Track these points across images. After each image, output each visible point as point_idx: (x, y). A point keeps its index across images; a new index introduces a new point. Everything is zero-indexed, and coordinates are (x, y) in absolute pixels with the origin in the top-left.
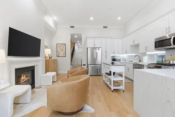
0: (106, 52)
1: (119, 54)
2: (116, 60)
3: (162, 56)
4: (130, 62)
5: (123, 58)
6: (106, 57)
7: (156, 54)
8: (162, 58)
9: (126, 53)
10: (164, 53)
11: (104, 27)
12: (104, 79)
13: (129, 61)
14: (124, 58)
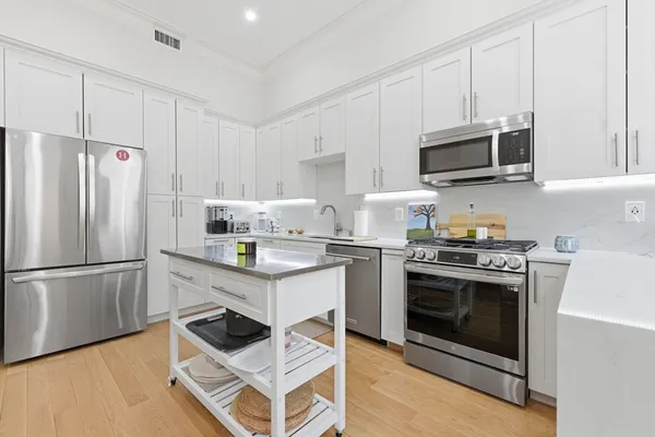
0: (176, 183)
1: (243, 196)
2: (229, 228)
3: (428, 211)
4: (295, 236)
5: (258, 217)
6: (177, 211)
7: (402, 203)
8: (428, 216)
9: (280, 195)
10: (434, 199)
11: (159, 36)
12: (178, 369)
13: (291, 232)
14: (265, 217)
